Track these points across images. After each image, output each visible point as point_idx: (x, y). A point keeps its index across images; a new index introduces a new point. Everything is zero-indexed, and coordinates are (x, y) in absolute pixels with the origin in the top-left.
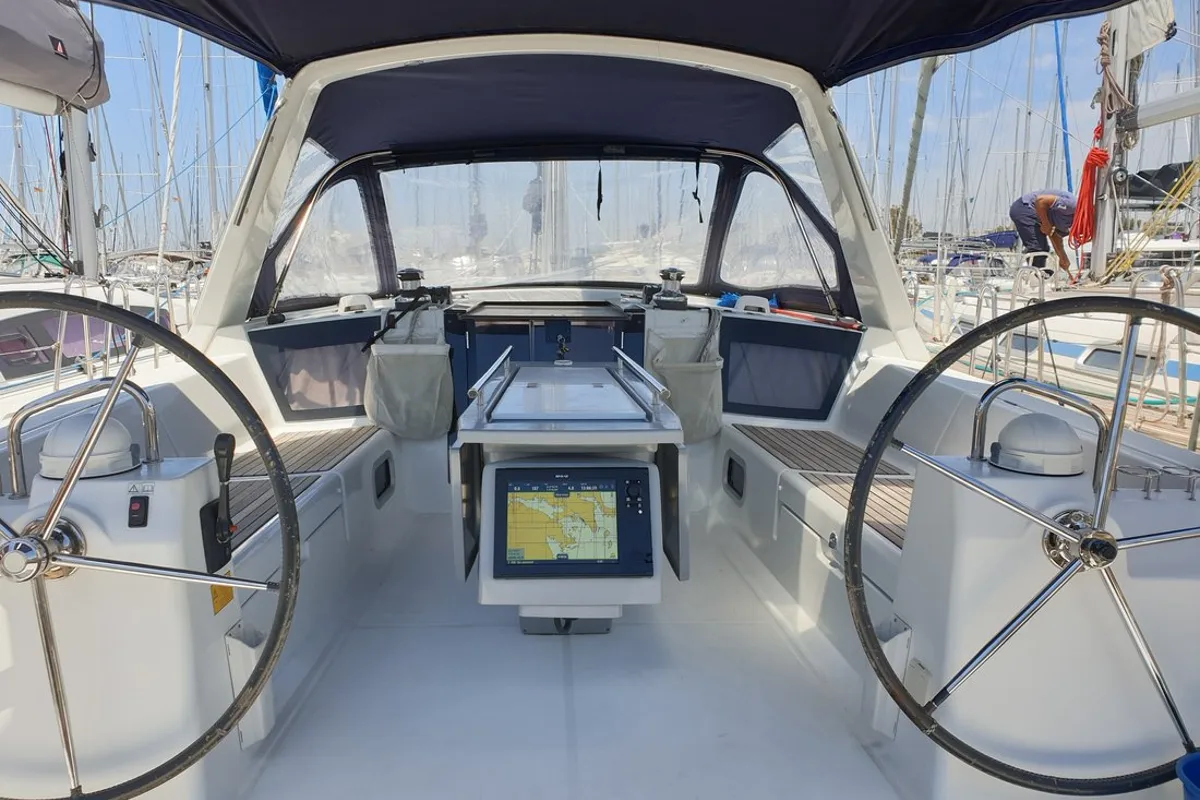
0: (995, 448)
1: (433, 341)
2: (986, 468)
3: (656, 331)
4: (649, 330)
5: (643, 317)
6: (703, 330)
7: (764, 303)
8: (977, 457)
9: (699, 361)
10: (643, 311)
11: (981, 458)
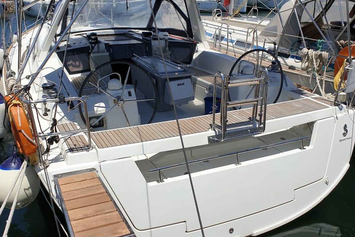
0: (242, 71)
1: (104, 52)
2: (240, 74)
3: (155, 46)
4: (153, 46)
5: (151, 42)
6: (165, 45)
7: (167, 33)
8: (239, 72)
9: (165, 53)
10: (151, 41)
11: (239, 73)
